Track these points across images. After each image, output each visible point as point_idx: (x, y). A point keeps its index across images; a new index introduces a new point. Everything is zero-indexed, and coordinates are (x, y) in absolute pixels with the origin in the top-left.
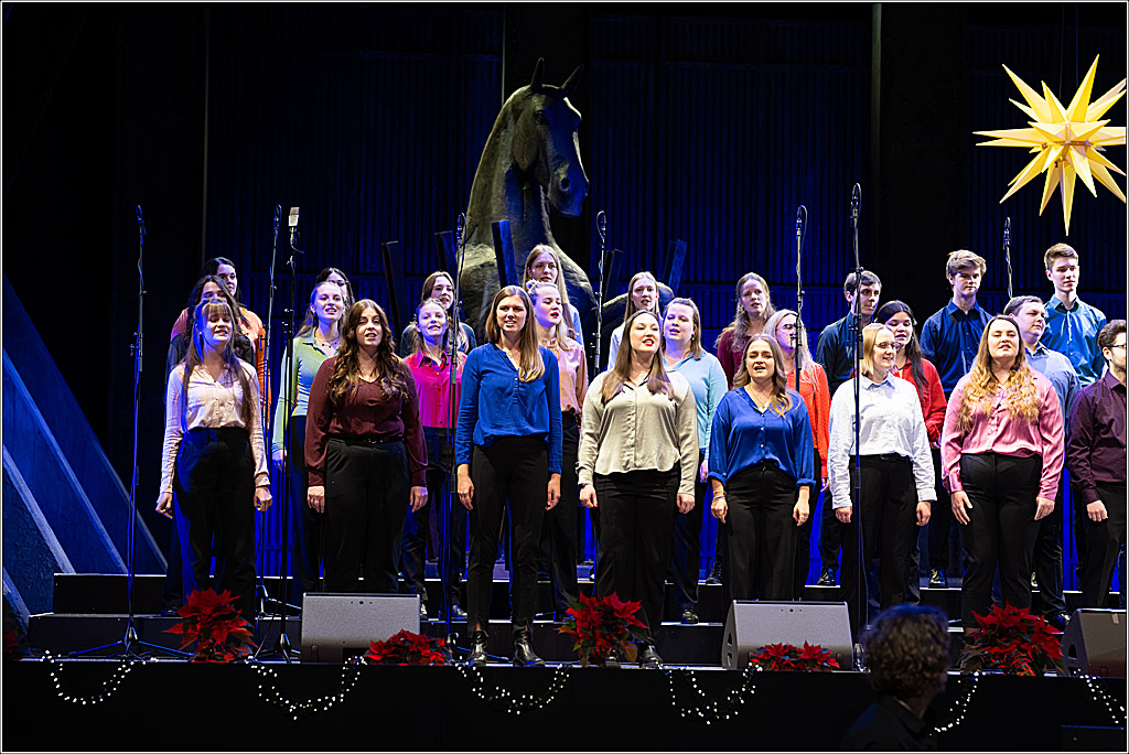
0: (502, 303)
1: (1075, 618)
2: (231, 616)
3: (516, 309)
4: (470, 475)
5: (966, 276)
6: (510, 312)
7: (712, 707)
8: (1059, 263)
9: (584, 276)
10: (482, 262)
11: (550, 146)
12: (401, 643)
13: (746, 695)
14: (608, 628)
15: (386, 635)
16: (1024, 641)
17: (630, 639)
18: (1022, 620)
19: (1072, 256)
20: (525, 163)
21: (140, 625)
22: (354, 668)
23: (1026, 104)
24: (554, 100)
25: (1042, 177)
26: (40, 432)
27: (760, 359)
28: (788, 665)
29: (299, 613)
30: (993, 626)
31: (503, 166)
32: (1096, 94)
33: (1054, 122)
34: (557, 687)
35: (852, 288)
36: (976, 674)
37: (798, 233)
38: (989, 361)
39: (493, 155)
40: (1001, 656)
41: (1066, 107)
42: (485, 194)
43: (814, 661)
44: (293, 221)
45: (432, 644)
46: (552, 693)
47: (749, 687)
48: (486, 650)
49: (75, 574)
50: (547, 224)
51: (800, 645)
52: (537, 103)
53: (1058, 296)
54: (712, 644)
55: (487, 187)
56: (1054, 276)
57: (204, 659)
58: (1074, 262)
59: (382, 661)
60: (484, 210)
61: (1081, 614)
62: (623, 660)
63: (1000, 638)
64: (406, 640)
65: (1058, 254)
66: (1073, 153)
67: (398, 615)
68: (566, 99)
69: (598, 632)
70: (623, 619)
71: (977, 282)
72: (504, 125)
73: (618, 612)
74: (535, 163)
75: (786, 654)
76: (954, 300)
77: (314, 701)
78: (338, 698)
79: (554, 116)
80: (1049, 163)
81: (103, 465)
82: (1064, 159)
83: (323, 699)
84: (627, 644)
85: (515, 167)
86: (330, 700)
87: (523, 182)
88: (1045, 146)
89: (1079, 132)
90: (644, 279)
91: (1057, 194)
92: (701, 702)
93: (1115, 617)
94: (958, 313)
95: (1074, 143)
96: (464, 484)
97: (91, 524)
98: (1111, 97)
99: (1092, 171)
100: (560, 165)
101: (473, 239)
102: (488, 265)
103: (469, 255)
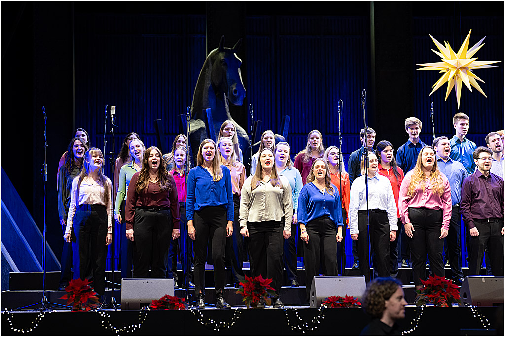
0: (205, 146)
1: (466, 280)
2: (89, 290)
3: (211, 148)
4: (194, 225)
5: (412, 129)
6: (209, 149)
7: (306, 325)
8: (461, 121)
9: (245, 133)
10: (199, 127)
11: (228, 75)
12: (166, 300)
13: (320, 319)
14: (257, 291)
15: (159, 296)
16: (443, 292)
17: (268, 295)
18: (442, 282)
20: (217, 83)
21: (49, 295)
22: (144, 312)
23: (439, 51)
24: (229, 55)
25: (445, 85)
27: (320, 168)
28: (339, 305)
29: (120, 287)
30: (429, 285)
31: (208, 85)
32: (471, 46)
33: (452, 59)
34: (236, 318)
35: (363, 135)
36: (422, 307)
37: (339, 112)
39: (203, 79)
40: (433, 299)
41: (457, 53)
42: (200, 97)
43: (350, 303)
44: (113, 112)
45: (179, 300)
46: (233, 321)
47: (321, 316)
48: (205, 301)
49: (19, 272)
50: (228, 110)
51: (343, 295)
52: (222, 56)
53: (458, 136)
55: (200, 94)
56: (457, 127)
57: (77, 310)
58: (466, 121)
59: (157, 308)
60: (200, 104)
61: (468, 279)
63: (432, 290)
64: (168, 299)
66: (460, 72)
67: (165, 287)
68: (235, 54)
69: (254, 293)
70: (264, 287)
72: (207, 66)
73: (262, 284)
74: (222, 83)
75: (337, 300)
76: (410, 139)
77: (127, 327)
78: (138, 326)
79: (230, 61)
80: (449, 80)
81: (31, 223)
82: (457, 76)
83: (131, 326)
84: (266, 298)
85: (213, 85)
86: (134, 327)
87: (217, 91)
88: (448, 70)
89: (463, 63)
90: (269, 133)
91: (454, 91)
92: (300, 323)
93: (483, 279)
94: (411, 145)
95: (461, 68)
96: (191, 230)
97: (26, 249)
98: (477, 48)
99: (470, 81)
100: (233, 83)
101: (195, 117)
102: (201, 129)
103: (193, 124)
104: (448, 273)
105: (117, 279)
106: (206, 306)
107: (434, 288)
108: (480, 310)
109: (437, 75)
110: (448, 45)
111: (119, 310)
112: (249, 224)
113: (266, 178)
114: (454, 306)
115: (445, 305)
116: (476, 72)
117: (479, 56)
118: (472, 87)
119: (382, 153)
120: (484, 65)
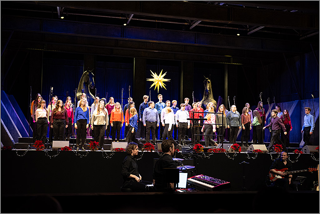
0: (82, 101)
1: (157, 144)
2: (42, 144)
7: (108, 156)
8: (160, 97)
10: (80, 95)
11: (90, 79)
12: (66, 148)
13: (113, 155)
14: (94, 146)
20: (86, 82)
23: (153, 75)
24: (90, 73)
26: (17, 117)
28: (119, 151)
30: (146, 145)
31: (83, 82)
32: (162, 74)
33: (157, 78)
35: (128, 100)
36: (144, 151)
37: (122, 92)
39: (82, 80)
41: (158, 76)
42: (81, 86)
43: (122, 150)
44: (52, 89)
45: (70, 148)
46: (86, 155)
49: (22, 137)
50: (89, 90)
51: (120, 148)
52: (88, 73)
53: (159, 101)
54: (109, 148)
55: (81, 84)
56: (159, 98)
58: (162, 97)
59: (63, 150)
60: (80, 88)
62: (96, 150)
66: (159, 82)
67: (66, 144)
68: (92, 73)
72: (83, 76)
73: (96, 144)
74: (88, 81)
75: (118, 149)
76: (144, 102)
79: (90, 76)
80: (156, 84)
85: (85, 82)
86: (55, 156)
87: (86, 84)
88: (156, 81)
89: (160, 80)
91: (157, 87)
94: (145, 104)
97: (25, 130)
98: (164, 75)
99: (162, 85)
100: (91, 82)
101: (79, 92)
103: (78, 94)
105: (51, 141)
108: (160, 153)
109: (152, 82)
110: (155, 73)
111: (52, 150)
112: (94, 125)
114: (153, 151)
115: (150, 151)
116: (163, 82)
117: (165, 77)
119: (132, 104)
120: (166, 80)
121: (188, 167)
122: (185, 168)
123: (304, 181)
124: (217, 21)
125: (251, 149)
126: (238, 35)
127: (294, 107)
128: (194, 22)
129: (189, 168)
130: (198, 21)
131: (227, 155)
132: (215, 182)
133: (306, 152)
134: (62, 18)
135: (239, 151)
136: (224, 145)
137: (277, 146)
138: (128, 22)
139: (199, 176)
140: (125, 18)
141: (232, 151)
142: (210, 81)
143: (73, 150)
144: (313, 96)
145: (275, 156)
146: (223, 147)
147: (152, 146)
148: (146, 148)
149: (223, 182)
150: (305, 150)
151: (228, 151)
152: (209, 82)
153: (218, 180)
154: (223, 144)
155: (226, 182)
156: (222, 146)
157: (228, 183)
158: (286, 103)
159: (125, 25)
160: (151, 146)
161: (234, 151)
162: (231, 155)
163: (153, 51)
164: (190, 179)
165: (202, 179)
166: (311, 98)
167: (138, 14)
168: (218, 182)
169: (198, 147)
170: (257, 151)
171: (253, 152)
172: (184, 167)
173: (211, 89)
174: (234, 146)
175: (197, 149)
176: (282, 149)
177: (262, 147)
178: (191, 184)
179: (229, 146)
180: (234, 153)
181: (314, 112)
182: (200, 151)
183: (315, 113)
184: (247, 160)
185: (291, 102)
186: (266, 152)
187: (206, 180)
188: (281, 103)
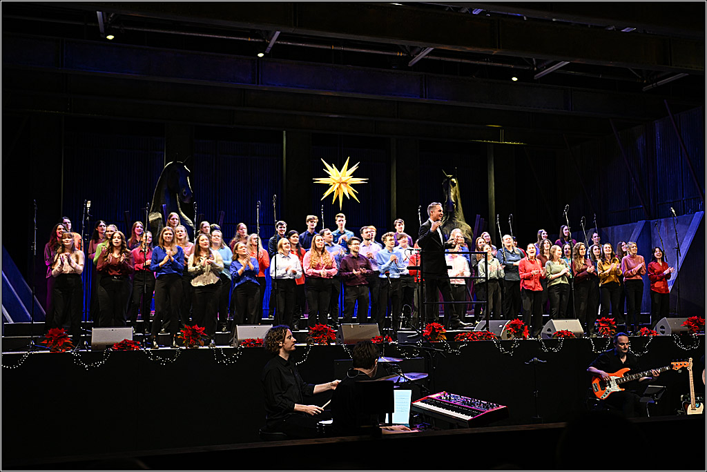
0: (165, 232)
2: (65, 337)
3: (170, 234)
5: (312, 222)
6: (168, 235)
7: (228, 360)
8: (339, 219)
9: (190, 221)
11: (180, 181)
12: (125, 344)
13: (239, 355)
14: (193, 336)
15: (119, 340)
16: (325, 335)
19: (342, 217)
20: (172, 186)
21: (35, 340)
22: (108, 352)
23: (328, 170)
24: (181, 166)
25: (333, 193)
27: (243, 248)
28: (252, 345)
29: (91, 333)
30: (315, 331)
31: (164, 187)
32: (349, 168)
33: (336, 176)
34: (178, 355)
36: (310, 345)
37: (258, 210)
38: (316, 248)
39: (160, 183)
40: (318, 339)
41: (340, 171)
42: (158, 196)
45: (135, 343)
46: (175, 357)
47: (240, 353)
48: (157, 343)
49: (12, 323)
50: (179, 206)
51: (255, 338)
52: (175, 168)
53: (339, 229)
56: (337, 223)
57: (55, 351)
58: (344, 219)
59: (118, 349)
60: (158, 201)
62: (199, 345)
63: (317, 334)
64: (127, 342)
65: (338, 216)
66: (342, 185)
67: (125, 334)
68: (185, 166)
69: (191, 337)
70: (200, 333)
71: (315, 225)
72: (165, 173)
73: (198, 331)
74: (175, 186)
75: (252, 342)
76: (308, 230)
77: (94, 363)
79: (181, 172)
80: (335, 189)
81: (25, 285)
82: (340, 187)
83: (97, 363)
84: (200, 340)
85: (168, 188)
86: (100, 363)
87: (171, 193)
88: (334, 183)
89: (344, 180)
90: (206, 223)
91: (338, 197)
92: (224, 358)
94: (309, 234)
95: (342, 183)
98: (354, 169)
99: (348, 191)
100: (183, 187)
101: (155, 210)
102: (159, 218)
103: (153, 215)
104: (330, 322)
105: (89, 327)
106: (159, 347)
107: (318, 332)
108: (350, 346)
109: (328, 186)
110: (334, 166)
111: (90, 351)
113: (204, 255)
114: (332, 344)
115: (326, 344)
116: (352, 185)
117: (355, 175)
118: (350, 195)
120: (358, 181)
121: (412, 377)
122: (406, 378)
123: (660, 395)
124: (469, 49)
125: (549, 330)
126: (515, 79)
127: (637, 235)
128: (418, 50)
129: (414, 377)
130: (425, 48)
131: (498, 345)
132: (474, 408)
133: (663, 332)
134: (110, 37)
135: (523, 335)
136: (492, 323)
137: (603, 322)
138: (269, 49)
139: (438, 395)
140: (261, 40)
141: (509, 336)
142: (455, 182)
143: (143, 347)
144: (673, 211)
145: (600, 343)
146: (488, 329)
147: (330, 332)
148: (315, 336)
149: (491, 406)
150: (662, 327)
151: (499, 337)
152: (454, 185)
153: (481, 402)
154: (487, 322)
155: (498, 407)
156: (487, 325)
157: (501, 407)
158: (620, 227)
159: (261, 55)
160: (326, 332)
161: (513, 336)
162: (506, 344)
163: (326, 115)
164: (419, 404)
165: (444, 402)
166: (671, 216)
167: (291, 30)
168: (481, 406)
169: (434, 329)
170: (561, 333)
171: (553, 336)
172: (404, 377)
173: (459, 200)
174: (513, 326)
175: (431, 334)
176: (614, 328)
177: (574, 326)
178: (420, 416)
179: (501, 326)
180: (512, 341)
181: (676, 246)
182: (438, 340)
183: (679, 248)
184: (542, 355)
185: (630, 225)
186: (581, 334)
187: (454, 405)
188: (610, 228)
